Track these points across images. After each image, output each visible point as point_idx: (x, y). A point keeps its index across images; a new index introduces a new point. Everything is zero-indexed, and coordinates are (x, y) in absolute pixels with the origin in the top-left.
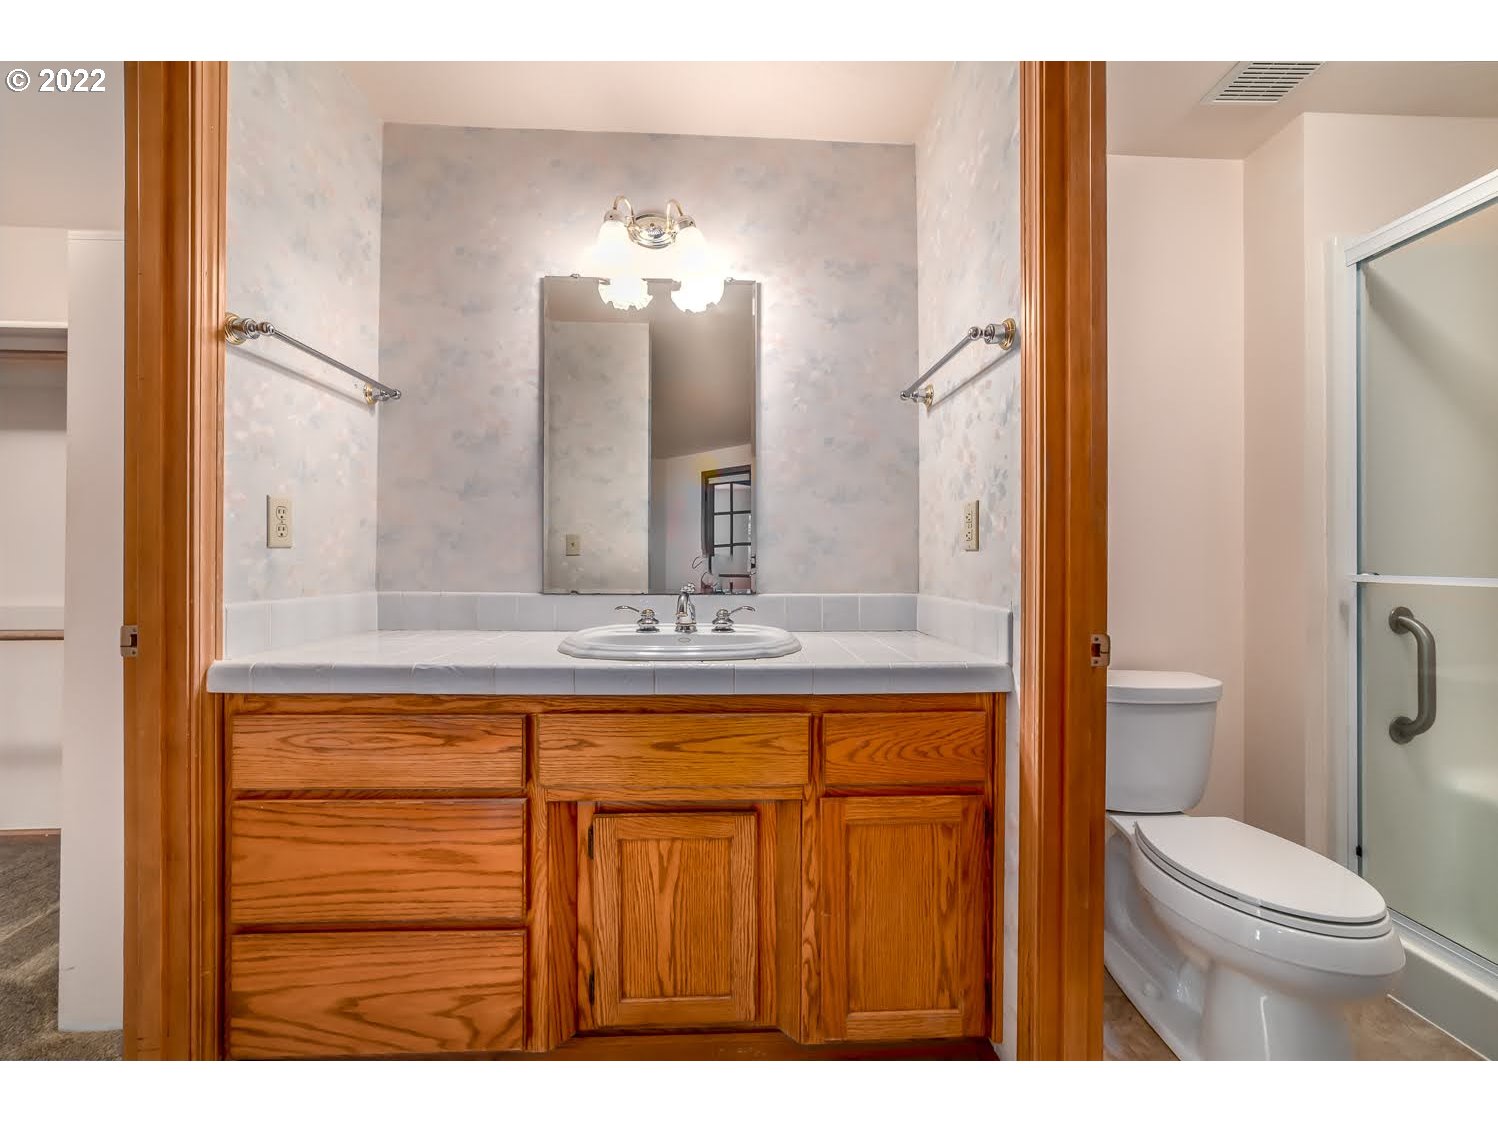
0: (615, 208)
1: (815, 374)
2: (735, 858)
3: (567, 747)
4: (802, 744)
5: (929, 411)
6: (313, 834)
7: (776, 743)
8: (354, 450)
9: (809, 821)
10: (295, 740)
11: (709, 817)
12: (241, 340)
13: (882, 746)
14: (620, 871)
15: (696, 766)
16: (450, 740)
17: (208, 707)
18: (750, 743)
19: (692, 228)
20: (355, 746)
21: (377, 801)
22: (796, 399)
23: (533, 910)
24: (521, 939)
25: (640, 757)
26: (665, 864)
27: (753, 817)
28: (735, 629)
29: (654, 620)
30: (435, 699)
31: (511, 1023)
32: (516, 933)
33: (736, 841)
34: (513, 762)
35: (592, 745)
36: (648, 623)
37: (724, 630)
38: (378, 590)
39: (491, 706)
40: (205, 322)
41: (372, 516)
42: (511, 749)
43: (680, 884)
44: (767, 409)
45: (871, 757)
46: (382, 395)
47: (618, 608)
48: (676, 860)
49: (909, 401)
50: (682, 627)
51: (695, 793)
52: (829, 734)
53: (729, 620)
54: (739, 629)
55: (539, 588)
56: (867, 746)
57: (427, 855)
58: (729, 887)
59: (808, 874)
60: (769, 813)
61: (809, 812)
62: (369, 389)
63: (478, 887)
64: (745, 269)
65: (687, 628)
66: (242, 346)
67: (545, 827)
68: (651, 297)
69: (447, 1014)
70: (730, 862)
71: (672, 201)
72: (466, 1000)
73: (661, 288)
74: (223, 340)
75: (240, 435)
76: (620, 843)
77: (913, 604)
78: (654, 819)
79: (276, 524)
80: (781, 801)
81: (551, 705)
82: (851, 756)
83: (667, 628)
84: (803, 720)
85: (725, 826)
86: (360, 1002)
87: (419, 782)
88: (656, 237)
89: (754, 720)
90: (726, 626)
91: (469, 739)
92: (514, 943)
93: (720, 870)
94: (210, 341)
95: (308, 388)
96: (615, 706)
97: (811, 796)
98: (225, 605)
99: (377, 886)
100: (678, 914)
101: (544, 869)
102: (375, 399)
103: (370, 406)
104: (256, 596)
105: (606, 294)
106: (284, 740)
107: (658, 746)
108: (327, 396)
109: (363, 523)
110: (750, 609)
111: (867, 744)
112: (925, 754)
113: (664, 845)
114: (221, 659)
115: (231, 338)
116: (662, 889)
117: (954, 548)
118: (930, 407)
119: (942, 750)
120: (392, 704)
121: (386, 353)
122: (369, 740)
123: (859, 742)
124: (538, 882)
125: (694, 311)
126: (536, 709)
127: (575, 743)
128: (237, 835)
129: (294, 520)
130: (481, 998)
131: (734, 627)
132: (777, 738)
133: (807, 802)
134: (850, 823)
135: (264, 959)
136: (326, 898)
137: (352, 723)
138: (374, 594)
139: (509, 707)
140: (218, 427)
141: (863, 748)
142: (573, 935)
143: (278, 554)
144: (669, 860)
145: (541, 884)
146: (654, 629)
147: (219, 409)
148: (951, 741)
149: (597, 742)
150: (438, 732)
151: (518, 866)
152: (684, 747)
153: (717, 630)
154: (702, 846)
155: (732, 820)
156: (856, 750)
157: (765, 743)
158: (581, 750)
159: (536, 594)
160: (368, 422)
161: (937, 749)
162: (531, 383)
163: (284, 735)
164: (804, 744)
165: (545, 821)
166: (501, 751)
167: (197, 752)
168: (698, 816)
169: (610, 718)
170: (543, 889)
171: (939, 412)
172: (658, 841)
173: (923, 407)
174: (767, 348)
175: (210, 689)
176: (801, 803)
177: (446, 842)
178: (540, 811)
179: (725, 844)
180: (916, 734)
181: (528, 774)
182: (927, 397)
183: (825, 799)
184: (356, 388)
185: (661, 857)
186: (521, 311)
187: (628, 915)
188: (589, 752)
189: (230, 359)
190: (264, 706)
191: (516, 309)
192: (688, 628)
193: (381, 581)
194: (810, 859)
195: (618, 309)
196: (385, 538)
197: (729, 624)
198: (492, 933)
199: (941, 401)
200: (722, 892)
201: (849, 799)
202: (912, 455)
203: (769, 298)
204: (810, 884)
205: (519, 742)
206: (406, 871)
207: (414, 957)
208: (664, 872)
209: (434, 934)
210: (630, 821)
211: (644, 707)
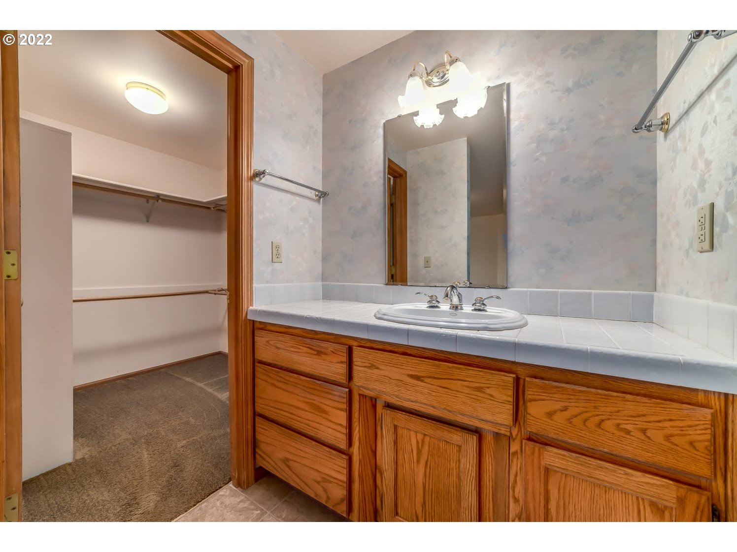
0: (414, 70)
1: (552, 134)
2: (463, 460)
3: (365, 367)
4: (508, 395)
5: (666, 136)
6: (275, 382)
7: (488, 391)
8: (311, 220)
9: (515, 453)
10: (271, 342)
11: (446, 427)
12: (261, 179)
13: (580, 414)
14: (396, 443)
15: (434, 394)
16: (319, 353)
17: (248, 324)
18: (468, 387)
19: (458, 63)
20: (288, 349)
21: (295, 375)
22: (538, 154)
23: (353, 447)
24: (346, 460)
25: (401, 381)
26: (420, 447)
27: (475, 437)
28: (488, 310)
29: (437, 301)
30: (315, 332)
31: (342, 501)
32: (344, 456)
33: (463, 447)
34: (342, 369)
35: (377, 368)
36: (434, 303)
37: (479, 310)
38: (322, 282)
39: (336, 339)
40: (245, 173)
41: (319, 249)
42: (342, 362)
43: (429, 463)
44: (514, 166)
45: (569, 420)
46: (322, 195)
47: (418, 293)
48: (426, 447)
49: (643, 133)
50: (453, 307)
51: (434, 410)
52: (529, 394)
53: (484, 304)
54: (491, 310)
55: (384, 282)
56: (565, 410)
57: (311, 404)
58: (459, 477)
59: (514, 491)
60: (489, 439)
61: (515, 447)
62: (317, 193)
63: (329, 427)
64: (498, 77)
65: (455, 308)
66: (261, 182)
67: (358, 407)
68: (443, 116)
69: (318, 482)
70: (459, 461)
71: (446, 52)
72: (325, 480)
73: (446, 108)
74: (253, 180)
75: (261, 217)
76: (396, 427)
77: (651, 300)
78: (414, 419)
79: (276, 252)
80: (497, 433)
81: (361, 343)
82: (550, 415)
83: (445, 307)
84: (510, 378)
85: (456, 437)
86: (290, 462)
87: (307, 370)
88: (442, 77)
89: (471, 372)
90: (482, 307)
91: (325, 354)
92: (342, 462)
93: (453, 465)
94: (248, 182)
95: (289, 195)
96: (391, 348)
97: (517, 435)
98: (254, 285)
99: (294, 412)
100: (427, 479)
101: (358, 428)
102: (320, 197)
103: (318, 201)
104: (267, 282)
105: (419, 121)
106: (268, 342)
107: (412, 376)
108: (298, 198)
109: (315, 252)
110: (498, 298)
111: (565, 409)
112: (628, 432)
113: (420, 437)
114: (253, 306)
115: (257, 179)
116: (418, 461)
117: (687, 251)
118: (667, 132)
119: (649, 433)
120: (301, 333)
121: (325, 176)
122: (292, 347)
123: (558, 405)
124: (355, 435)
125: (469, 116)
126: (355, 344)
127: (370, 365)
128: (258, 378)
129: (283, 251)
130: (330, 482)
131: (487, 308)
132: (488, 388)
133: (514, 440)
134: (549, 467)
135: (264, 429)
136: (278, 411)
137: (287, 338)
138: (320, 283)
139: (343, 340)
140: (251, 215)
141: (562, 411)
142: (374, 470)
143: (277, 266)
144: (422, 445)
145: (356, 435)
146: (437, 307)
147: (252, 207)
148: (662, 428)
149: (381, 367)
150: (314, 348)
151: (344, 422)
152: (427, 380)
153: (475, 310)
154: (442, 445)
155: (461, 434)
156: (555, 412)
157: (479, 389)
158: (373, 370)
159: (383, 285)
160: (318, 208)
161: (644, 431)
162: (380, 178)
163: (267, 339)
164: (508, 396)
165: (358, 403)
166: (338, 363)
167: (244, 341)
168: (439, 425)
169: (387, 354)
170: (357, 438)
171: (675, 134)
172: (416, 432)
173: (660, 134)
174: (514, 124)
175: (249, 318)
176: (510, 438)
177: (317, 400)
178: (356, 398)
179: (455, 449)
180: (618, 411)
181: (350, 377)
182: (662, 124)
183: (526, 441)
184: (312, 194)
185: (417, 442)
186: (376, 142)
187: (400, 470)
188: (376, 371)
189: (256, 188)
190: (265, 327)
191: (374, 142)
192: (457, 307)
193: (324, 278)
194: (515, 481)
195: (427, 128)
196: (325, 258)
197: (483, 306)
198: (335, 452)
199: (676, 123)
200: (455, 479)
201: (549, 448)
202: (650, 177)
203: (515, 91)
204: (516, 500)
205: (345, 359)
206: (304, 410)
207: (307, 450)
208: (419, 452)
209: (314, 443)
210: (401, 416)
211: (406, 352)
